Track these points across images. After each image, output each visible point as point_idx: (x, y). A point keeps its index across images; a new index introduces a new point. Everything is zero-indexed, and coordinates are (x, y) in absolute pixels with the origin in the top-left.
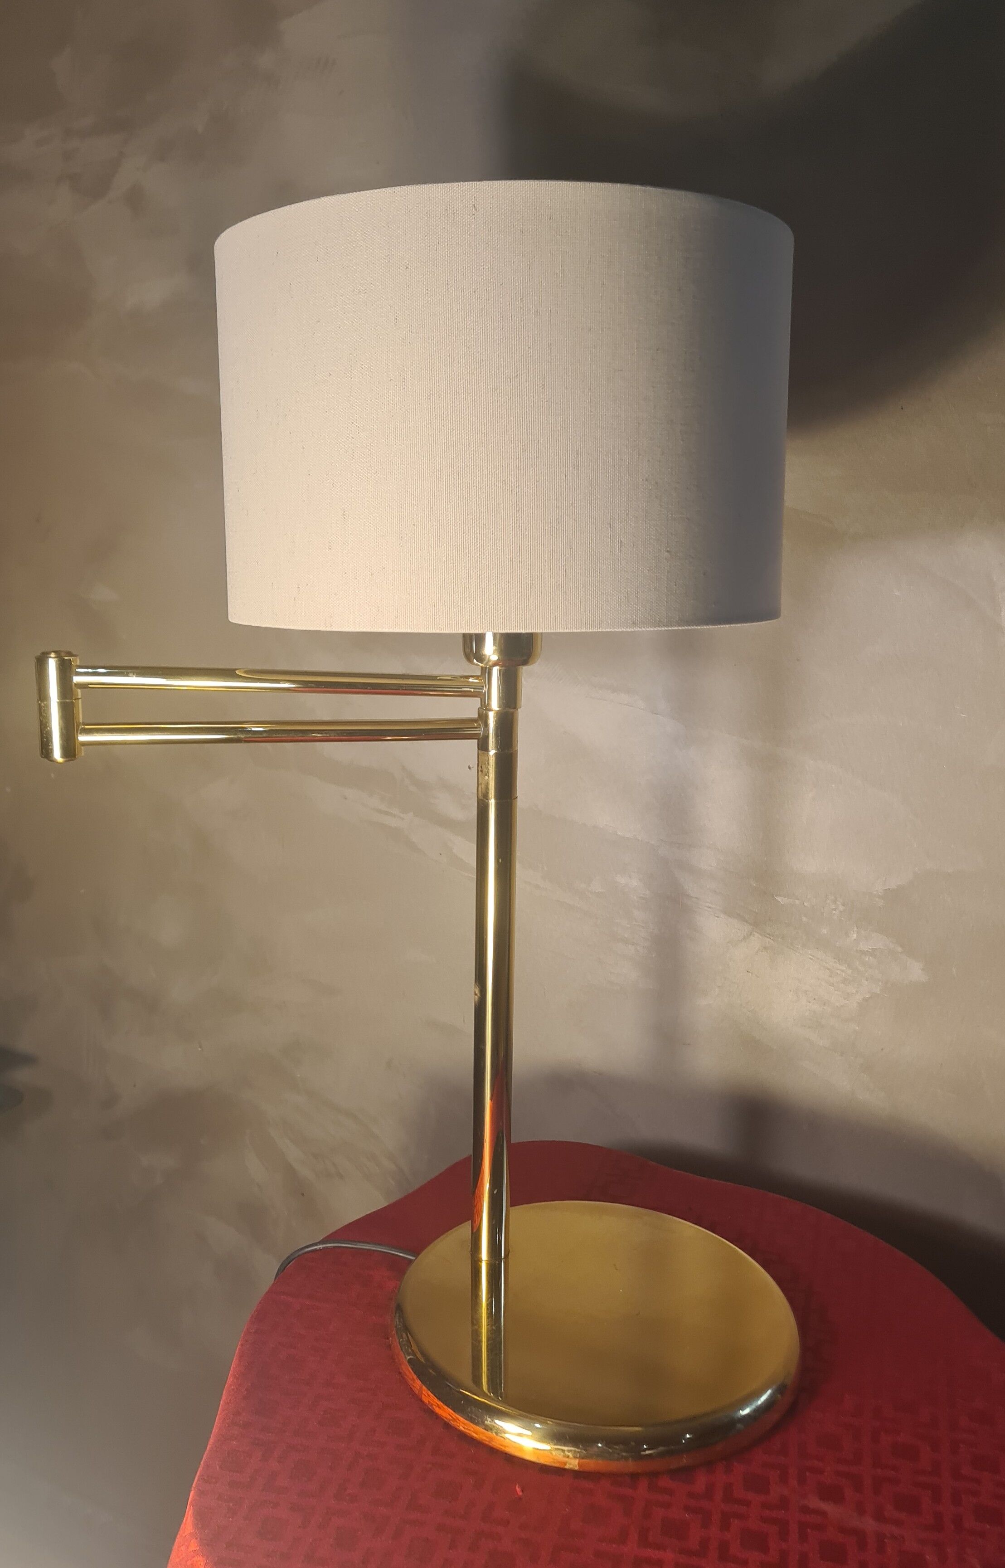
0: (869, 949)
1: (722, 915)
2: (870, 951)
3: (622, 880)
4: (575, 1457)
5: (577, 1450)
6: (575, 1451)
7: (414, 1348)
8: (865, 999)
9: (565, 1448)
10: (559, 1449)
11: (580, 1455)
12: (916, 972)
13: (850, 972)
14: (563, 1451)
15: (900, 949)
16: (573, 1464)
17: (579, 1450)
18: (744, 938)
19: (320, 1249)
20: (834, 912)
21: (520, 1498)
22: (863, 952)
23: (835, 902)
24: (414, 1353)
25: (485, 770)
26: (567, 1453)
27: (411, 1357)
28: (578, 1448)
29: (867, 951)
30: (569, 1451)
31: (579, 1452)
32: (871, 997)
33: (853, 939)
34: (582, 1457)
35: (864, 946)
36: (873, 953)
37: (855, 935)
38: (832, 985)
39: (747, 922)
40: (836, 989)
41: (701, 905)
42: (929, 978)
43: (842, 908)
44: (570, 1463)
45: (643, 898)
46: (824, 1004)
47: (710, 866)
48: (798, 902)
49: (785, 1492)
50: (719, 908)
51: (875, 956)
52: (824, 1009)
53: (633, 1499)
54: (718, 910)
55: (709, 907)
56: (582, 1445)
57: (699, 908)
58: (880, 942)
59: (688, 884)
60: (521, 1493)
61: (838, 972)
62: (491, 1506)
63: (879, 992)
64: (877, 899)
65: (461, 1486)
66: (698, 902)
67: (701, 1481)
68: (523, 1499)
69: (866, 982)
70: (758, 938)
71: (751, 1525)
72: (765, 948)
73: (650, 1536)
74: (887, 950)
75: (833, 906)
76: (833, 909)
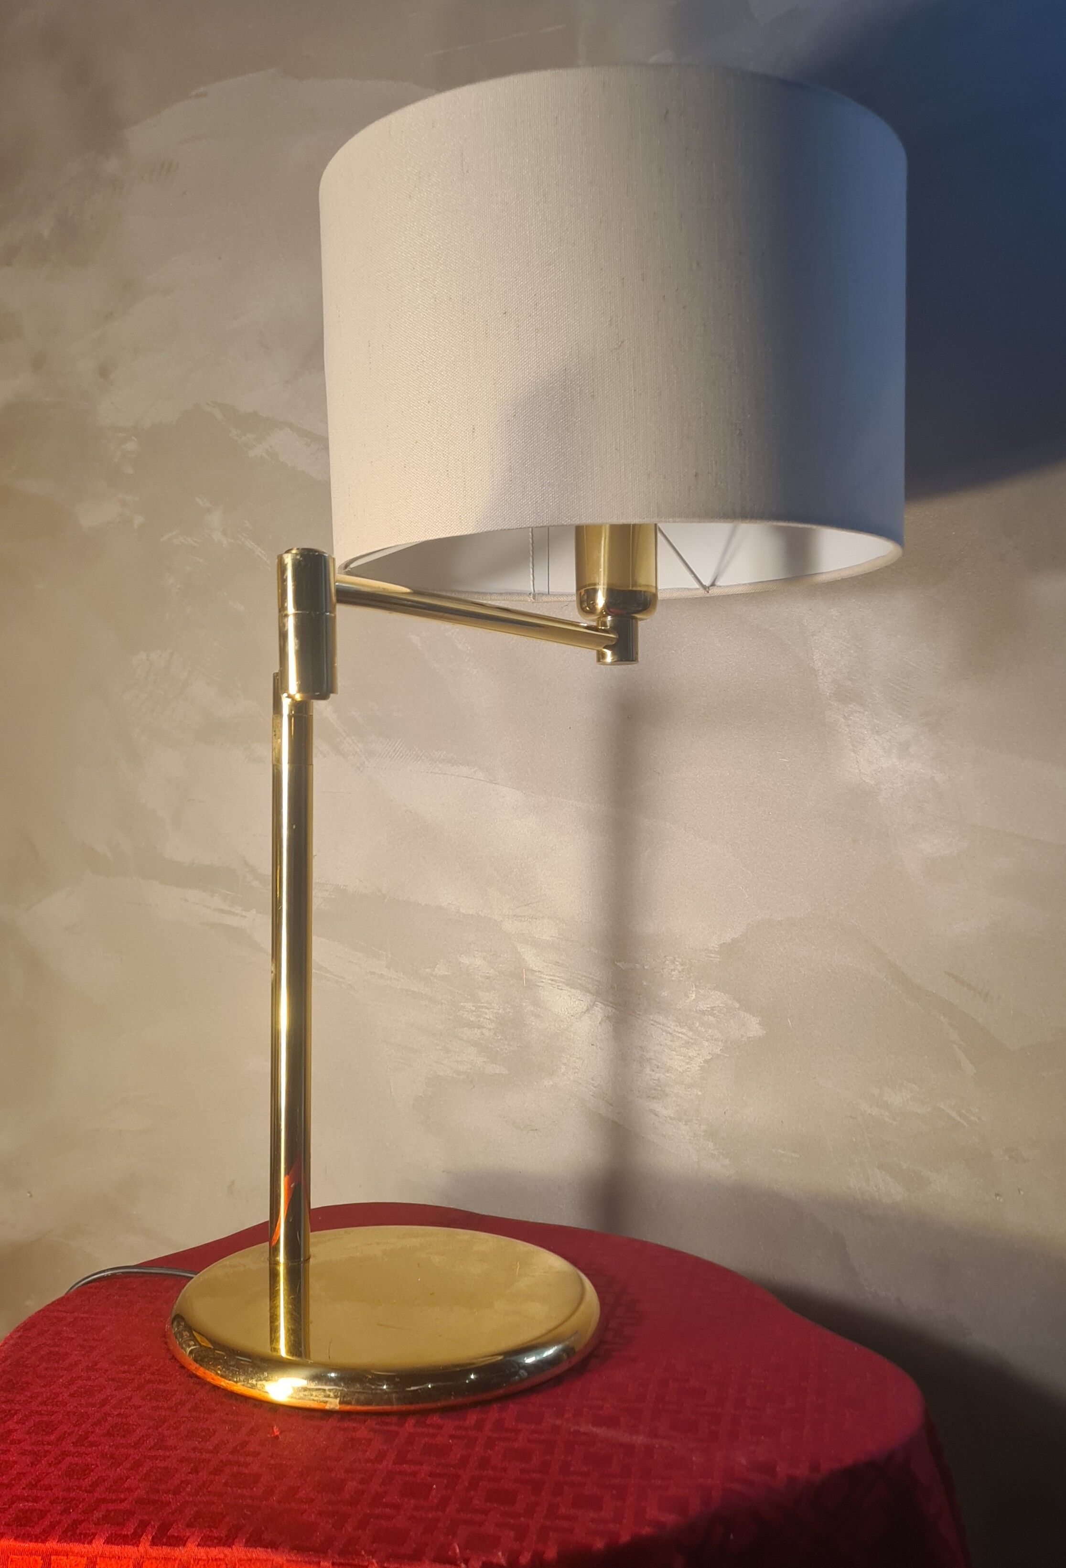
0: (708, 1008)
1: (565, 987)
2: (709, 1009)
3: (465, 960)
4: (336, 1397)
5: (338, 1388)
6: (336, 1389)
8: (706, 1061)
9: (327, 1388)
10: (320, 1389)
11: (341, 1393)
12: (754, 1028)
13: (691, 1034)
14: (324, 1390)
15: (737, 1005)
16: (333, 1404)
17: (341, 1388)
18: (588, 1010)
19: (107, 1276)
20: (673, 973)
21: (277, 1437)
22: (703, 1013)
23: (673, 962)
26: (328, 1393)
28: (340, 1386)
29: (706, 1010)
30: (331, 1390)
31: (340, 1390)
32: (711, 1059)
33: (692, 999)
34: (342, 1396)
35: (704, 1006)
36: (711, 1012)
37: (694, 995)
38: (675, 1050)
39: (589, 992)
40: (678, 1053)
41: (545, 979)
42: (765, 1032)
43: (680, 968)
44: (331, 1403)
45: (488, 978)
46: (668, 1071)
47: (553, 937)
48: (638, 966)
49: (558, 1422)
50: (562, 980)
51: (713, 1015)
52: (668, 1077)
53: (397, 1433)
54: (561, 982)
55: (552, 980)
56: (345, 1384)
57: (543, 982)
58: (717, 999)
59: (531, 958)
60: (278, 1433)
61: (680, 1035)
62: (244, 1444)
63: (719, 1053)
64: (713, 955)
65: (215, 1431)
66: (542, 976)
67: (472, 1418)
68: (280, 1437)
69: (706, 1044)
70: (601, 1008)
71: (516, 1445)
72: (608, 1017)
73: (409, 1456)
74: (724, 1007)
75: (672, 967)
76: (672, 970)
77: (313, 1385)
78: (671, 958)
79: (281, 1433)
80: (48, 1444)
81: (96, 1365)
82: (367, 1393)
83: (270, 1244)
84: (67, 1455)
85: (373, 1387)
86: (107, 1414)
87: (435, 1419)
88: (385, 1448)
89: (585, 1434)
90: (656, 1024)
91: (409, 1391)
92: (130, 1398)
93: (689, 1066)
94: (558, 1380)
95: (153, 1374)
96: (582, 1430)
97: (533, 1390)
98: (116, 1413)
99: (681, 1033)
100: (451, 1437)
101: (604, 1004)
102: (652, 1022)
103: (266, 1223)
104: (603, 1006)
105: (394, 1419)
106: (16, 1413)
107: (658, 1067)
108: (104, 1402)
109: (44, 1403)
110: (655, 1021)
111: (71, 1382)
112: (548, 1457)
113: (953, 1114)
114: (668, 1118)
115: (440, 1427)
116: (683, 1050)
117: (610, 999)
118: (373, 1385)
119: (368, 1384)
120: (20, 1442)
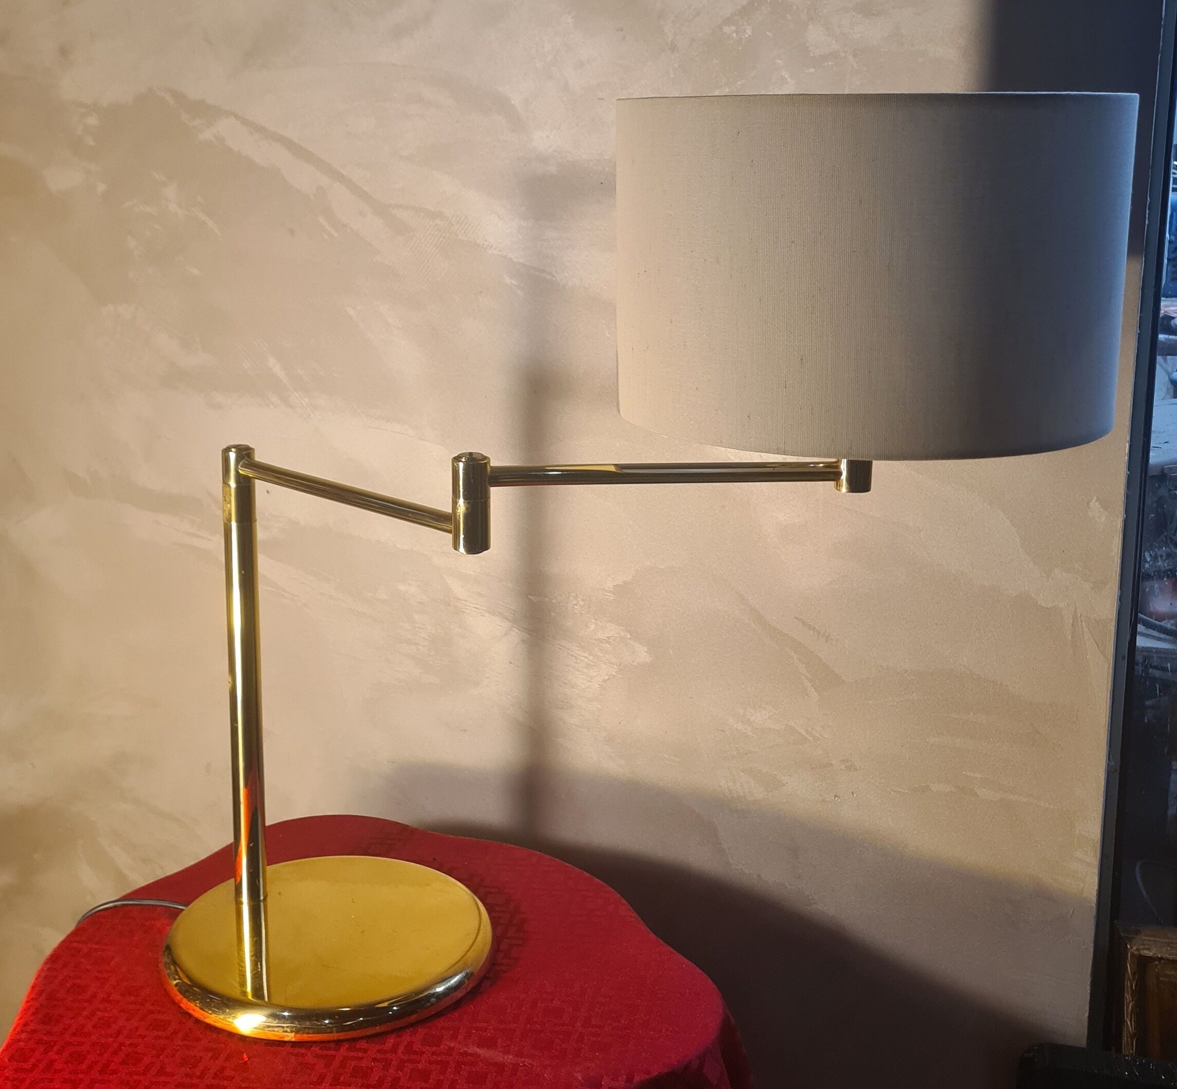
1: (487, 615)
2: (606, 638)
3: (402, 588)
4: (292, 1032)
6: (292, 1026)
7: (181, 974)
8: (605, 681)
9: (284, 1025)
10: (280, 1026)
11: (295, 1030)
12: (642, 655)
13: (591, 658)
14: (283, 1027)
15: (628, 636)
16: (290, 1037)
17: (295, 1025)
18: (506, 634)
20: (576, 607)
21: (246, 1062)
22: (600, 641)
23: (576, 598)
24: (180, 979)
25: (228, 499)
26: (285, 1029)
27: (178, 981)
28: (294, 1023)
29: (603, 639)
30: (287, 1027)
31: (294, 1027)
32: (609, 679)
33: (592, 629)
34: (297, 1032)
35: (600, 635)
36: (607, 640)
37: (593, 626)
38: (578, 670)
39: (507, 619)
40: (581, 673)
41: (469, 606)
42: (651, 659)
43: (582, 603)
44: (288, 1036)
45: (421, 603)
46: (573, 687)
47: (475, 572)
48: (547, 600)
49: (452, 1045)
50: (484, 608)
51: (609, 643)
52: (573, 692)
53: (334, 1056)
54: (483, 610)
55: (476, 608)
56: (298, 1022)
57: (468, 609)
58: (613, 630)
59: (457, 588)
60: (247, 1059)
61: (582, 658)
62: (223, 1069)
63: (614, 674)
64: (608, 594)
65: (201, 1058)
66: (467, 604)
67: (390, 1042)
68: (248, 1063)
69: (604, 666)
70: (517, 633)
71: (420, 1066)
72: (523, 641)
73: (342, 1079)
74: (618, 637)
75: (575, 602)
76: (575, 605)
77: (274, 1023)
78: (574, 594)
79: (249, 1059)
80: (81, 1073)
81: (109, 996)
82: (314, 1028)
83: (236, 881)
84: (96, 1083)
85: (319, 1023)
86: (122, 1044)
87: (363, 1044)
88: (325, 1071)
89: (471, 1055)
90: (562, 648)
91: (345, 1025)
92: (137, 1028)
93: (590, 684)
94: (457, 1004)
95: (153, 1005)
96: (469, 1051)
97: (439, 1014)
98: (128, 1043)
99: (584, 657)
100: (374, 1060)
101: (519, 630)
102: (560, 647)
103: (231, 845)
104: (518, 632)
105: (333, 1045)
106: (55, 1044)
107: (565, 684)
108: (119, 1033)
109: (74, 1034)
110: (561, 646)
111: (93, 1014)
112: (442, 1078)
113: (803, 732)
114: (573, 726)
115: (365, 1051)
116: (585, 670)
117: (525, 626)
118: (319, 1022)
119: (315, 1022)
120: (60, 1071)
